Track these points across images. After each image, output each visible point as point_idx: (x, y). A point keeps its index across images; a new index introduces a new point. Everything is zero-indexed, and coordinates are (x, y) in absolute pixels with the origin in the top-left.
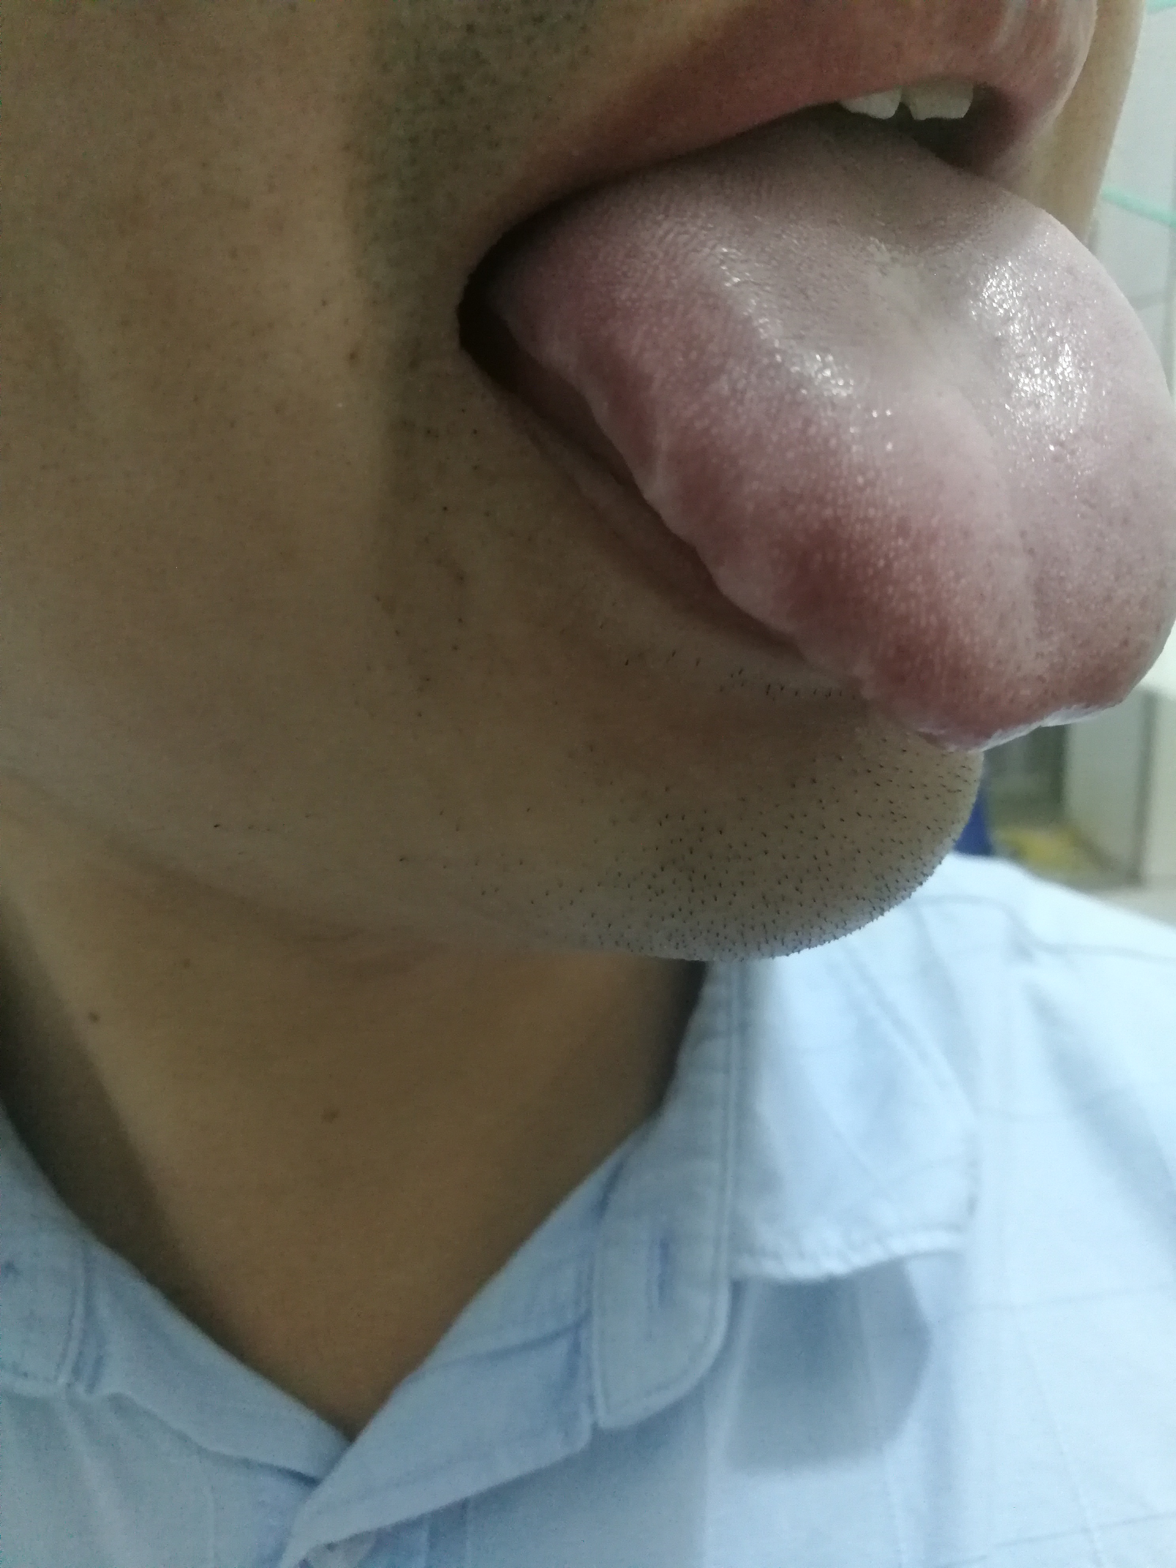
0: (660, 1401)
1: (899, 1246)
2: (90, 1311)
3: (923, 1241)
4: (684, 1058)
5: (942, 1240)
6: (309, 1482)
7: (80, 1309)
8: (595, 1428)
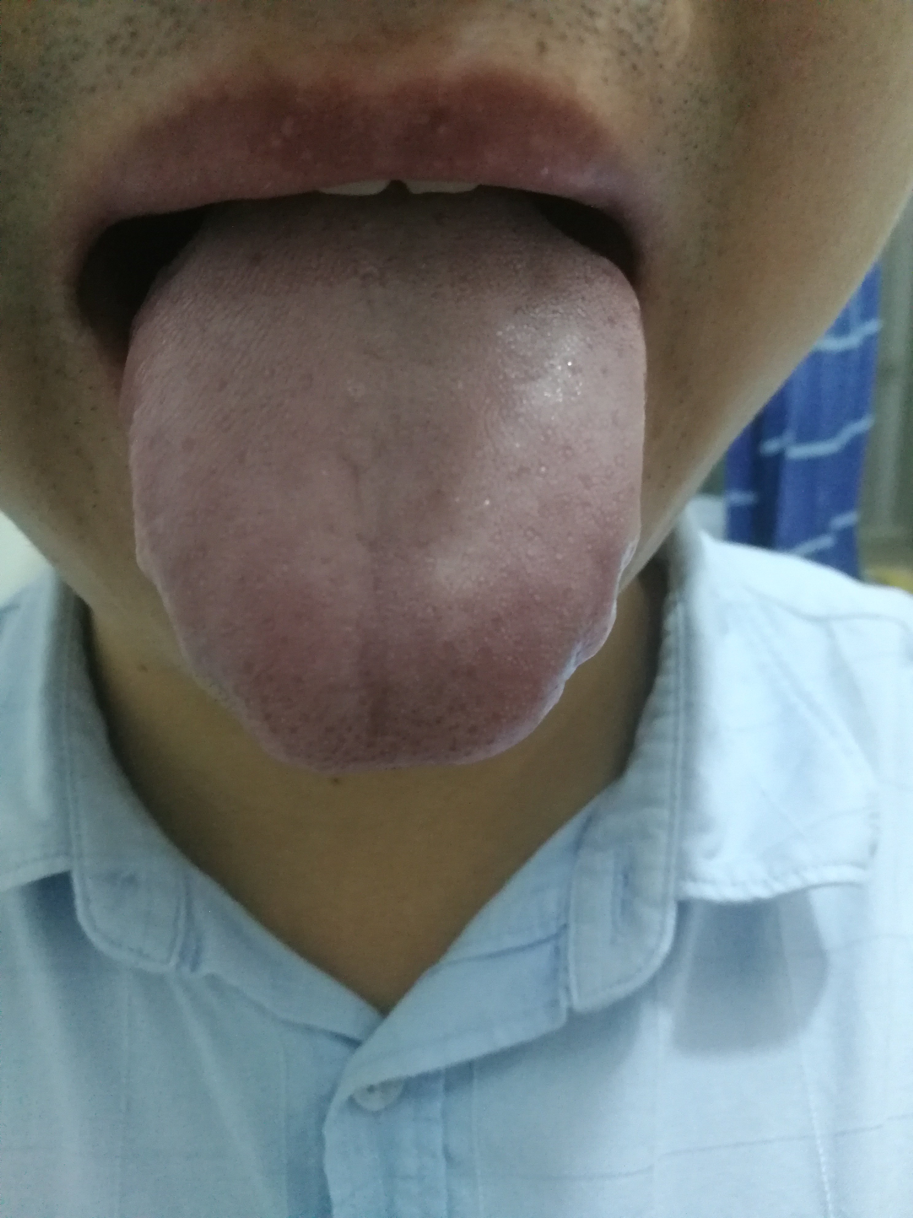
0: (620, 991)
1: (812, 877)
2: (190, 916)
3: (832, 874)
4: (641, 731)
5: (849, 873)
6: (354, 1044)
7: (183, 912)
8: (570, 1011)
